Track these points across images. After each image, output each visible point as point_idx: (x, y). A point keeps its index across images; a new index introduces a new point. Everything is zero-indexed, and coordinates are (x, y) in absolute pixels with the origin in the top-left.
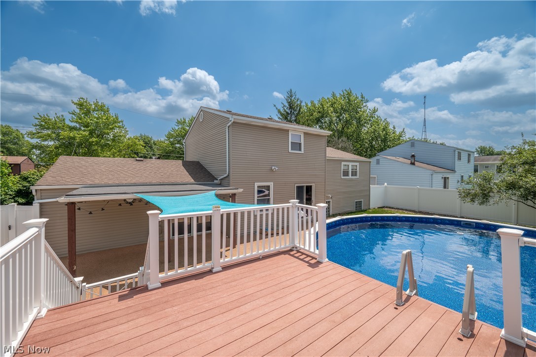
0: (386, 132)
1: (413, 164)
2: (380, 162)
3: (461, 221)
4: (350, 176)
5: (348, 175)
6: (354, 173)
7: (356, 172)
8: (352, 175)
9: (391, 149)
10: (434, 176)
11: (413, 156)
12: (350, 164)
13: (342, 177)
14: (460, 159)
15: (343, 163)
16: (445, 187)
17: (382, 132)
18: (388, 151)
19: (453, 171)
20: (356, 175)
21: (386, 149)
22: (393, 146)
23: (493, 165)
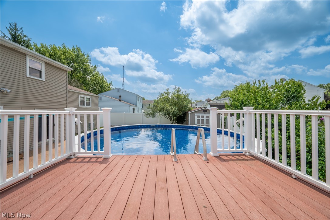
0: (103, 81)
1: (120, 101)
2: (102, 99)
3: (150, 125)
4: (85, 106)
5: (84, 105)
6: (88, 103)
7: (89, 103)
8: (87, 105)
9: (106, 92)
10: (130, 107)
11: (120, 96)
12: (86, 97)
13: (80, 106)
14: (138, 100)
15: (80, 95)
16: (134, 113)
17: (101, 80)
18: (104, 93)
19: (136, 106)
20: (89, 105)
21: (103, 92)
22: (107, 91)
23: (148, 104)
